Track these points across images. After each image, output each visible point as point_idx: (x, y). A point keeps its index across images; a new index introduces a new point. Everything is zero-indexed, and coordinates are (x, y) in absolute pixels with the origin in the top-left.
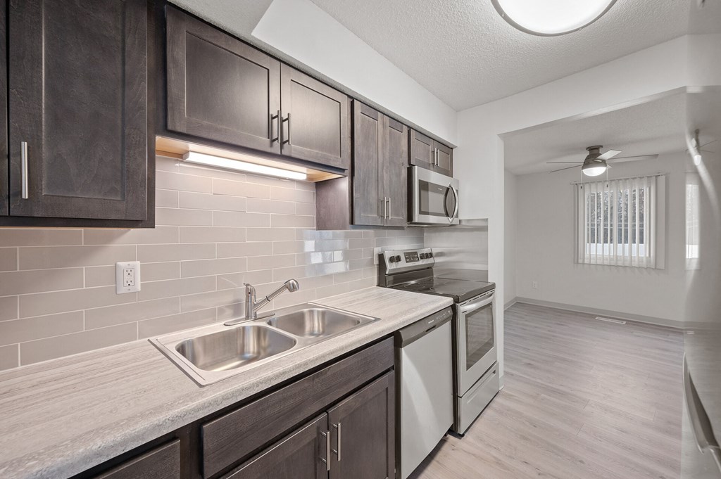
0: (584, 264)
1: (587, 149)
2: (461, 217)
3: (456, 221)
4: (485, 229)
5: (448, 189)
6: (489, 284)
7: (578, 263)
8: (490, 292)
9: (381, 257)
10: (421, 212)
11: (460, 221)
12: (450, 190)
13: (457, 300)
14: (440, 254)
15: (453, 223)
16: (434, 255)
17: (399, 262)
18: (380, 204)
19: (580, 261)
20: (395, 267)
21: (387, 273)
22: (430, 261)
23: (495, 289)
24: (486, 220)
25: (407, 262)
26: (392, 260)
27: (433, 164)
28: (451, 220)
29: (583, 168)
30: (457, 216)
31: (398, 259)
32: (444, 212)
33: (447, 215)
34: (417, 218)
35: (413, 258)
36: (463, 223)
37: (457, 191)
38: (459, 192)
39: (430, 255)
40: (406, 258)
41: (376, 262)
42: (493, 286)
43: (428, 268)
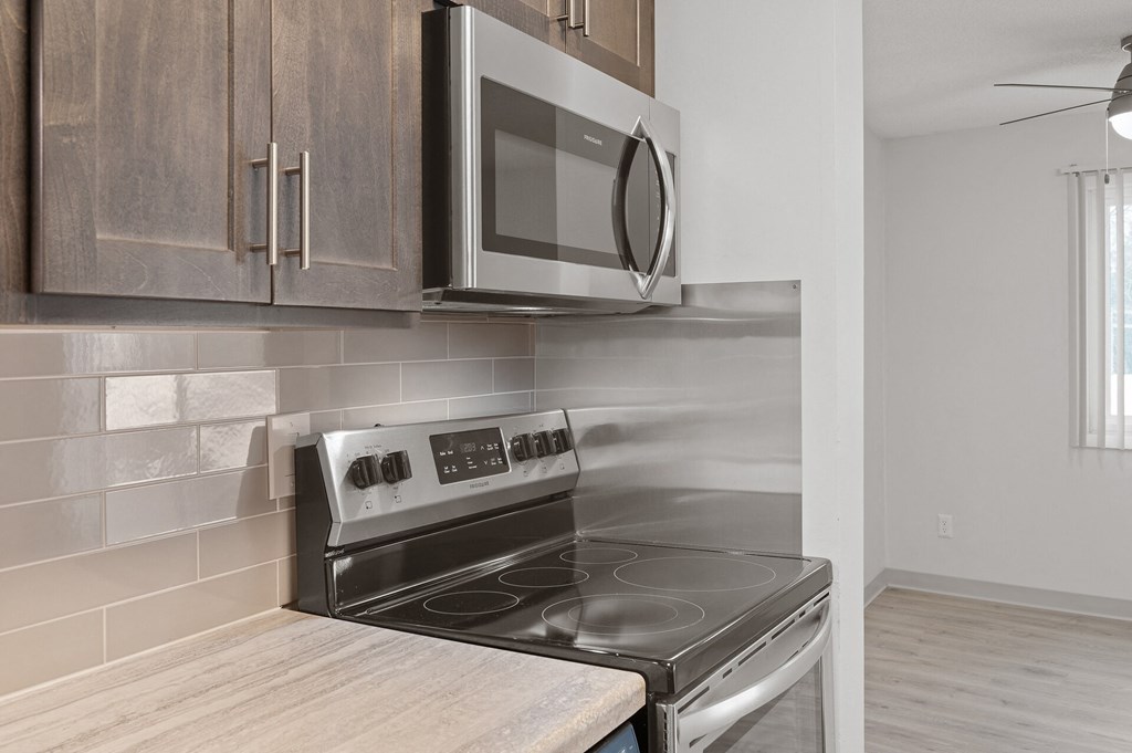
0: (1101, 448)
1: (1124, 41)
2: (689, 274)
3: (665, 291)
4: (787, 326)
5: (632, 145)
6: (808, 570)
7: (1082, 446)
8: (810, 608)
9: (307, 461)
10: (492, 241)
11: (685, 291)
12: (641, 152)
13: (663, 687)
14: (604, 436)
15: (656, 299)
16: (577, 438)
17: (403, 485)
18: (244, 180)
19: (1091, 440)
20: (377, 511)
21: (334, 541)
22: (561, 465)
23: (832, 590)
24: (796, 285)
25: (444, 479)
26: (362, 473)
27: (563, 20)
28: (642, 283)
29: (1112, 111)
30: (671, 270)
31: (394, 468)
32: (611, 247)
33: (627, 259)
34: (475, 267)
35: (479, 457)
36: (699, 301)
37: (672, 157)
38: (682, 164)
39: (560, 441)
40: (440, 463)
41: (281, 485)
42: (823, 577)
43: (552, 498)
